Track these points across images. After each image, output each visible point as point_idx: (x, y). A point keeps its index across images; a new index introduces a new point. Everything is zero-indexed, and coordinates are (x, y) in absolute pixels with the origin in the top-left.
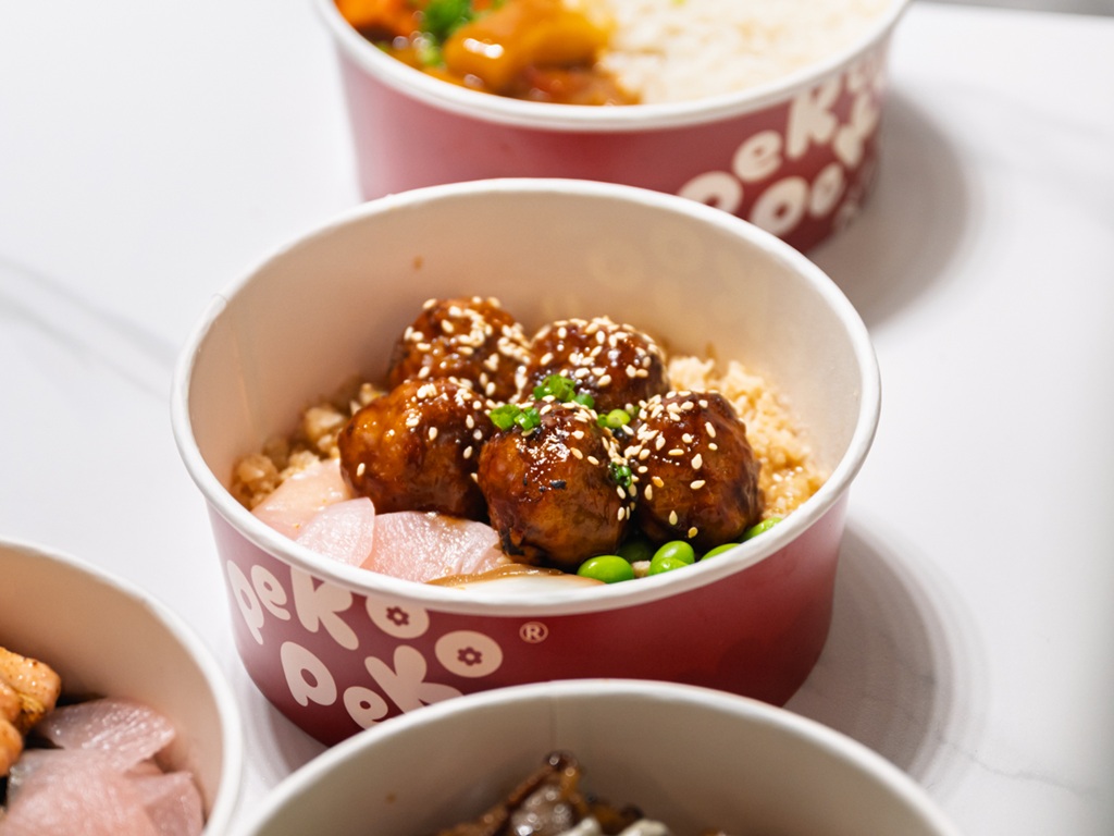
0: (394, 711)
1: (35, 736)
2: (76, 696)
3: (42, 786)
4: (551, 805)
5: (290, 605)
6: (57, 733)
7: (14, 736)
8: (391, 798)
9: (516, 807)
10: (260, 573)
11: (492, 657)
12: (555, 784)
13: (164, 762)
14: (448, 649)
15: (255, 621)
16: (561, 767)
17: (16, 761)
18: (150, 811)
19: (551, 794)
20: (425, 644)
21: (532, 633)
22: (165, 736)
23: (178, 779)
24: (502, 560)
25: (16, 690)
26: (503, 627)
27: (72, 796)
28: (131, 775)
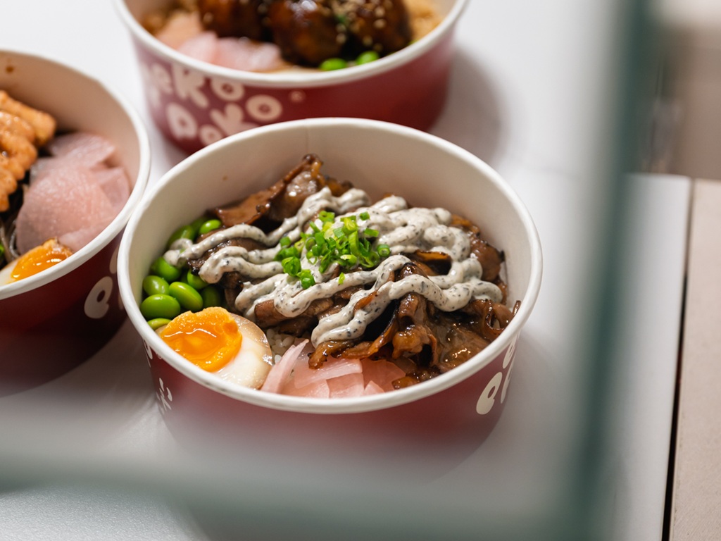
0: (225, 136)
1: (44, 150)
2: (65, 131)
3: (47, 175)
4: (307, 180)
5: (173, 85)
6: (55, 150)
7: (33, 151)
8: (225, 178)
9: (288, 182)
10: (158, 69)
11: (276, 108)
12: (309, 170)
13: (109, 164)
14: (254, 105)
15: (155, 95)
16: (311, 162)
17: (34, 163)
18: (103, 187)
19: (307, 176)
20: (242, 103)
21: (296, 97)
22: (108, 150)
23: (117, 172)
24: (280, 63)
25: (34, 128)
26: (281, 93)
27: (63, 179)
28: (94, 170)
